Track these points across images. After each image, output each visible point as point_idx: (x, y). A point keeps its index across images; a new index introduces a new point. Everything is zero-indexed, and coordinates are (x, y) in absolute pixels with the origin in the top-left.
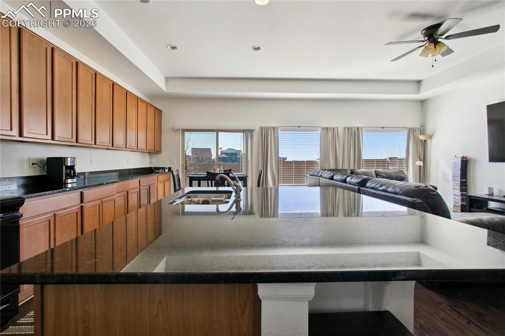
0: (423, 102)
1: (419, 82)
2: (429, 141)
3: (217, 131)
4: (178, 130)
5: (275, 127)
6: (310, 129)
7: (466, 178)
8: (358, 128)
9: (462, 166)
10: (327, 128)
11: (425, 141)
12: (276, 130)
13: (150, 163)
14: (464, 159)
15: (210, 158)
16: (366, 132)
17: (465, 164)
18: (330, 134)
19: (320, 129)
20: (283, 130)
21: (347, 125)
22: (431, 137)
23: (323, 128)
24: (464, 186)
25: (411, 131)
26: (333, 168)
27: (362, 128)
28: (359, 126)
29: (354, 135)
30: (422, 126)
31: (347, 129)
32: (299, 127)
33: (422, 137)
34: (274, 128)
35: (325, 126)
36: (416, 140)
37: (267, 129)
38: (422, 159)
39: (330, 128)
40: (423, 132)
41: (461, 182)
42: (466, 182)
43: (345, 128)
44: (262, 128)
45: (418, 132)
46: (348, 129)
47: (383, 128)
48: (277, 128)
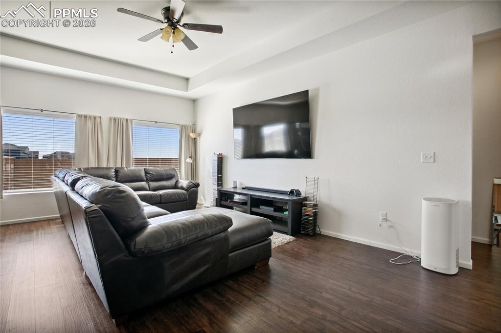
0: (194, 101)
1: (187, 79)
2: (198, 138)
6: (60, 115)
7: (221, 174)
8: (127, 120)
9: (218, 162)
10: (85, 117)
11: (195, 138)
14: (220, 156)
16: (137, 125)
17: (221, 160)
18: (90, 124)
19: (75, 117)
21: (113, 115)
22: (200, 135)
23: (80, 116)
24: (220, 180)
25: (183, 128)
26: (94, 166)
27: (131, 120)
28: (129, 118)
29: (121, 127)
30: (194, 125)
31: (112, 120)
32: (42, 110)
33: (192, 135)
35: (83, 113)
36: (188, 137)
38: (193, 156)
39: (90, 117)
40: (194, 131)
41: (218, 177)
42: (221, 177)
43: (111, 118)
45: (190, 129)
46: (115, 119)
47: (156, 122)
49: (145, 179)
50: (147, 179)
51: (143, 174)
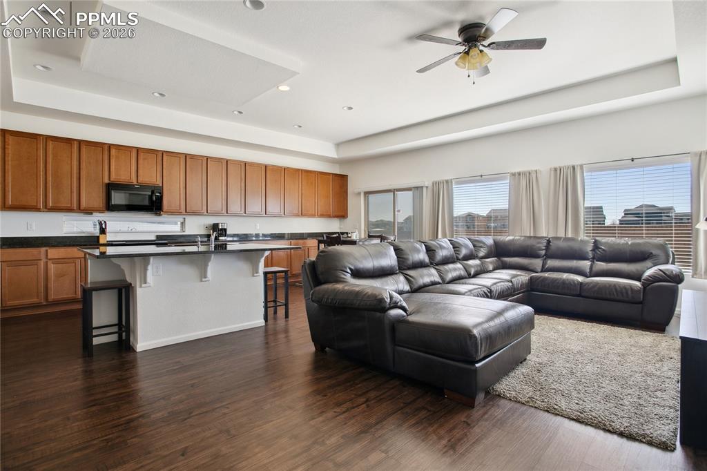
3: (394, 191)
4: (359, 193)
5: (447, 180)
6: (495, 177)
8: (574, 168)
10: (519, 174)
12: (450, 184)
16: (591, 171)
18: (523, 183)
19: (509, 176)
20: (458, 183)
21: (553, 165)
23: (514, 175)
27: (581, 167)
28: (576, 162)
29: (567, 179)
31: (552, 172)
32: (481, 176)
34: (447, 182)
35: (517, 170)
37: (439, 183)
39: (524, 173)
43: (550, 170)
46: (555, 170)
47: (633, 160)
48: (452, 181)
49: (591, 255)
50: (593, 258)
51: (590, 247)
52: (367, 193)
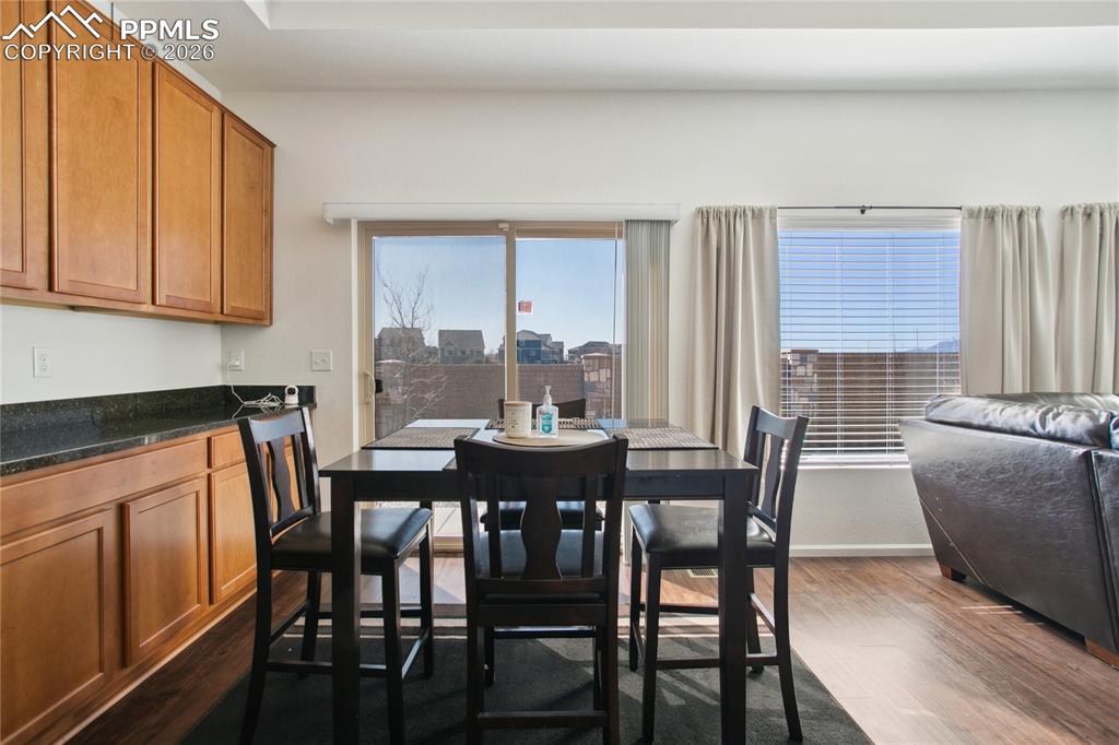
3: (511, 231)
4: (342, 225)
5: (760, 210)
10: (991, 215)
12: (765, 222)
13: (225, 368)
15: (480, 352)
19: (959, 217)
21: (1081, 200)
23: (973, 214)
26: (1020, 392)
32: (863, 208)
34: (757, 214)
37: (729, 218)
39: (1006, 213)
43: (1070, 209)
44: (704, 215)
46: (1086, 213)
48: (773, 217)
52: (374, 229)
